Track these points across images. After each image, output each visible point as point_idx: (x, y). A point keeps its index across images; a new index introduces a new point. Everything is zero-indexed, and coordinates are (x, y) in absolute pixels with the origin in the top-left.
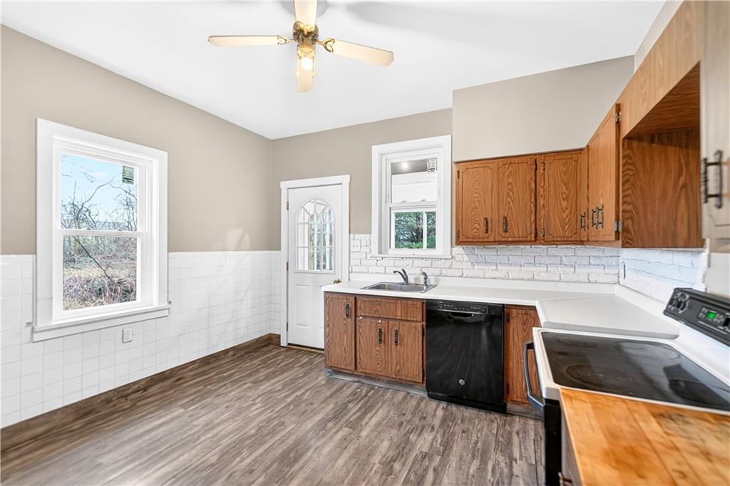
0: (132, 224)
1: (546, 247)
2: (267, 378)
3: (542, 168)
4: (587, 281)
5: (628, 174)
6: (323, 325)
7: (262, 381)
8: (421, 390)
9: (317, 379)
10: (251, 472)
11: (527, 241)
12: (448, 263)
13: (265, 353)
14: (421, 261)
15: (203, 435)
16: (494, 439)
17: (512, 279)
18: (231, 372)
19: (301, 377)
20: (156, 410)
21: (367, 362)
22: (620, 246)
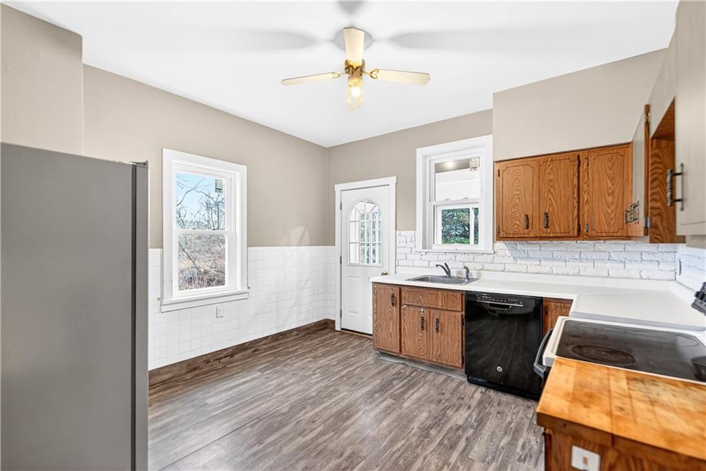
0: (211, 223)
1: (593, 242)
2: (324, 355)
3: (586, 164)
4: (639, 277)
5: (656, 173)
6: (371, 313)
7: (319, 357)
8: (462, 375)
9: (366, 359)
10: (313, 422)
11: (570, 237)
12: (490, 258)
13: (322, 336)
14: (463, 256)
15: (276, 392)
16: (528, 422)
17: (557, 274)
18: (296, 348)
19: (353, 357)
20: (242, 371)
21: (410, 346)
22: (648, 241)
